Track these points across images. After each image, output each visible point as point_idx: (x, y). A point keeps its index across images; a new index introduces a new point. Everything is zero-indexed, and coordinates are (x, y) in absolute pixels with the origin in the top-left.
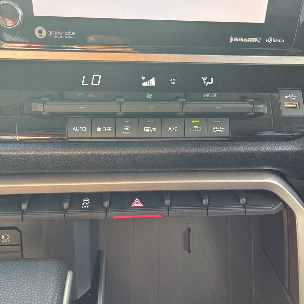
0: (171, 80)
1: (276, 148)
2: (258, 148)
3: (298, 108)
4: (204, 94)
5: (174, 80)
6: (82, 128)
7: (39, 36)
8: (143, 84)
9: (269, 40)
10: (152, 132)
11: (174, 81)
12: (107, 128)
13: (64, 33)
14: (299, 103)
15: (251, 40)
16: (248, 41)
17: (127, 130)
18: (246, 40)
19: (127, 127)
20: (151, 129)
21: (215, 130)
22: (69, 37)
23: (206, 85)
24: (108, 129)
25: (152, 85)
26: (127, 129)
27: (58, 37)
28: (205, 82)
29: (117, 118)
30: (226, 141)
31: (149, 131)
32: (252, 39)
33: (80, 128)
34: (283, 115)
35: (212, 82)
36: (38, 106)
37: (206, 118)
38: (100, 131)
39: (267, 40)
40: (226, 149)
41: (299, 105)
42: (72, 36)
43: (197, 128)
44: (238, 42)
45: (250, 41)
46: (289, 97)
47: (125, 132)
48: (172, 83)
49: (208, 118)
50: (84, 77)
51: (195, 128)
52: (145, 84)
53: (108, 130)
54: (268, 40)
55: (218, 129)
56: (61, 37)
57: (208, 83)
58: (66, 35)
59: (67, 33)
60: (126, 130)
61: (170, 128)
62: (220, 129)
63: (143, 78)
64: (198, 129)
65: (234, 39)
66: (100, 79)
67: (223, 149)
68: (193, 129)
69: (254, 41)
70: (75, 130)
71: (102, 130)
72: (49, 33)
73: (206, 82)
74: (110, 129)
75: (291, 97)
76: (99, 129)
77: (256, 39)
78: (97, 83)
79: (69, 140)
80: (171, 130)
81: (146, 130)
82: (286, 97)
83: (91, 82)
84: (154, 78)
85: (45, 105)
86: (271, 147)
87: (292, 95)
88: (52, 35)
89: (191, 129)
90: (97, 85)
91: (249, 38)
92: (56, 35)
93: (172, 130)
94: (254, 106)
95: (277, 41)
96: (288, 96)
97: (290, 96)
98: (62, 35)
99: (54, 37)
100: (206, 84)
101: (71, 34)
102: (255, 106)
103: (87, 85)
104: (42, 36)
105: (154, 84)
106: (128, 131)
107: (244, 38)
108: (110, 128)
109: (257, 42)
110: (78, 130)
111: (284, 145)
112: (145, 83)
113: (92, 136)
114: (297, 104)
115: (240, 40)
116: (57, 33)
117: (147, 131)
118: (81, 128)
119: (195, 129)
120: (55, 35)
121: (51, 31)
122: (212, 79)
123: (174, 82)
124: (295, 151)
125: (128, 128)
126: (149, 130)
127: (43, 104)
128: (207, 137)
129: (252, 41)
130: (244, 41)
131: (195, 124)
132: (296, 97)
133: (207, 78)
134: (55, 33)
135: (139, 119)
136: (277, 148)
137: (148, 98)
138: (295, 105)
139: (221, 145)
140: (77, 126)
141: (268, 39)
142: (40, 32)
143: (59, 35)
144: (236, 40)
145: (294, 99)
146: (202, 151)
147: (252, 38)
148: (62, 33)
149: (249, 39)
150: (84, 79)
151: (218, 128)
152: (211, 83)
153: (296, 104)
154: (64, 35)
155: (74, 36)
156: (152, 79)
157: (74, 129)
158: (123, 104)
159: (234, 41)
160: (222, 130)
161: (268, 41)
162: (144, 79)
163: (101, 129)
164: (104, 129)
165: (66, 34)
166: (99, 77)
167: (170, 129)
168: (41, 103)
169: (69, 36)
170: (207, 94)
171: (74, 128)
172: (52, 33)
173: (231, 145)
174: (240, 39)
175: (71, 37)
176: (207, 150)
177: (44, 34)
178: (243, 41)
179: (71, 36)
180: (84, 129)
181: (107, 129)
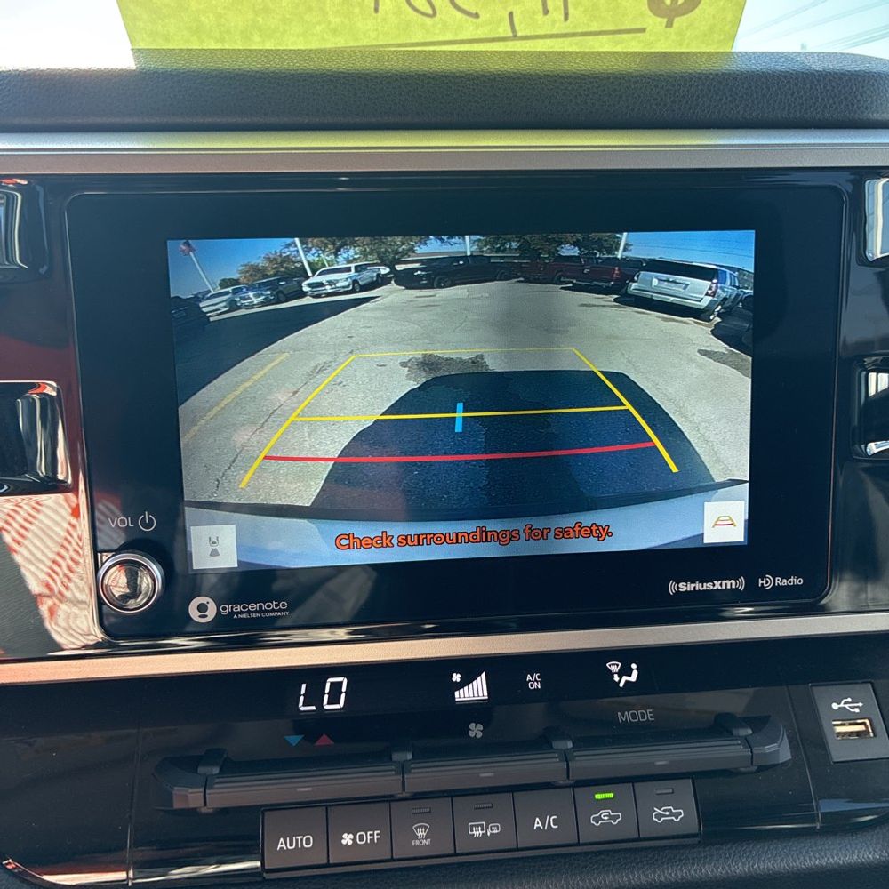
0: (529, 677)
1: (831, 860)
2: (782, 860)
3: (872, 735)
4: (619, 713)
5: (536, 675)
6: (302, 840)
7: (200, 616)
8: (457, 693)
9: (767, 582)
10: (489, 834)
11: (536, 680)
12: (369, 833)
13: (260, 606)
14: (870, 721)
15: (721, 585)
16: (715, 588)
17: (422, 835)
18: (708, 586)
19: (422, 827)
20: (487, 828)
21: (659, 816)
22: (272, 614)
23: (621, 685)
24: (371, 835)
25: (481, 694)
26: (421, 833)
27: (245, 616)
28: (616, 678)
29: (393, 801)
30: (693, 846)
31: (481, 832)
32: (724, 582)
33: (297, 840)
34: (835, 760)
35: (635, 673)
36: (189, 795)
37: (631, 784)
38: (350, 843)
39: (760, 582)
40: (695, 871)
41: (871, 725)
42: (280, 610)
43: (609, 816)
44: (691, 591)
45: (720, 588)
46: (842, 705)
47: (418, 843)
48: (532, 686)
49: (636, 785)
50: (304, 686)
51: (605, 815)
52: (462, 695)
53: (372, 840)
54: (764, 582)
55: (667, 813)
56: (254, 615)
57: (625, 678)
58: (266, 611)
59: (269, 606)
60: (419, 835)
61: (537, 819)
62: (672, 814)
63: (456, 677)
64: (614, 818)
65: (678, 587)
66: (344, 689)
67: (686, 873)
68: (600, 818)
69: (729, 587)
70: (284, 846)
71: (354, 840)
72: (224, 609)
73: (620, 677)
74: (376, 837)
75: (847, 706)
76: (348, 839)
77: (733, 581)
78: (339, 703)
79: (267, 876)
80: (540, 825)
81: (472, 831)
82: (835, 706)
83: (323, 700)
84: (483, 675)
85: (208, 791)
86: (817, 855)
87: (849, 700)
88: (232, 613)
89: (594, 819)
90: (337, 706)
91: (715, 582)
92: (241, 612)
93: (544, 825)
94: (754, 752)
95: (785, 582)
96: (839, 704)
97: (846, 703)
98: (256, 612)
99: (235, 616)
100: (620, 681)
101: (277, 606)
102: (757, 750)
103: (313, 708)
104: (206, 616)
105: (486, 693)
106: (426, 839)
107: (702, 582)
108: (376, 832)
109: (737, 589)
110: (291, 845)
111: (851, 847)
112: (461, 691)
113: (328, 860)
114: (868, 723)
115: (695, 588)
116: (244, 607)
117: (477, 832)
118: (299, 838)
119: (606, 818)
120: (237, 613)
121: (228, 604)
122: (634, 666)
123: (537, 682)
124: (884, 862)
125: (426, 827)
126: (482, 830)
127: (202, 790)
128: (639, 839)
129: (724, 587)
130: (705, 588)
131: (605, 804)
132: (860, 704)
133: (620, 664)
134: (239, 608)
135: (454, 799)
136: (833, 857)
137: (473, 736)
138: (862, 728)
139: (680, 860)
140: (290, 834)
141: (762, 580)
142: (202, 608)
143: (249, 612)
144: (683, 587)
145: (857, 710)
146: (630, 883)
147: (722, 580)
148: (256, 606)
149: (717, 584)
150: (303, 692)
151: (664, 811)
152: (633, 678)
153: (864, 724)
154: (261, 610)
155: (284, 610)
156: (479, 679)
157: (282, 844)
158: (410, 772)
159: (680, 590)
160: (676, 815)
161: (762, 584)
162: (458, 680)
163: (351, 836)
164: (361, 838)
165: (264, 607)
166: (342, 682)
167: (538, 824)
168: (197, 787)
169: (273, 610)
170: (626, 713)
171: (282, 840)
172: (232, 608)
173: (706, 857)
174: (693, 585)
175: (276, 613)
176: (644, 880)
177: (212, 612)
178: (701, 589)
179: (278, 611)
180: (308, 841)
181: (369, 837)
